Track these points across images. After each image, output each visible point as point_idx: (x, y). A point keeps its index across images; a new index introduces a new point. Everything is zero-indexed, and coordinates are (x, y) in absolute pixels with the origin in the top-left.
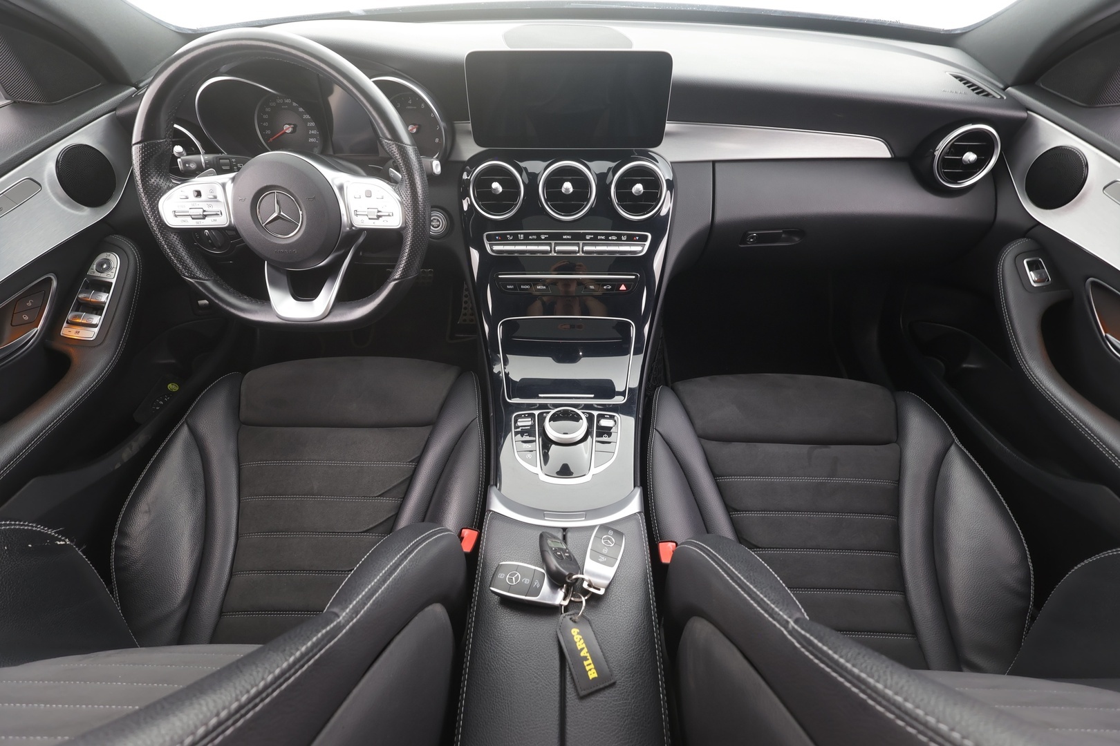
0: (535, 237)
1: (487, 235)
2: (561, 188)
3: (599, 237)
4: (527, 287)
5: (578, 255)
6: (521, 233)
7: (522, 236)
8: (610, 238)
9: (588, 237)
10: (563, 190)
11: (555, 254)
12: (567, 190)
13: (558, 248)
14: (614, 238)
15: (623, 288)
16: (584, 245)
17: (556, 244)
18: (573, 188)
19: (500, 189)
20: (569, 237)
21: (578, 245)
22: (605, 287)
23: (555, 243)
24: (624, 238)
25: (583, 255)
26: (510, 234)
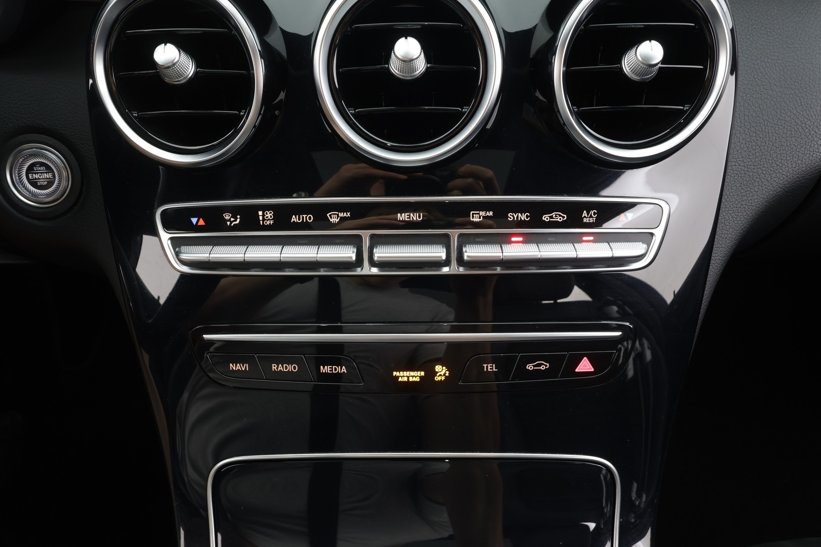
0: (308, 218)
1: (164, 213)
2: (387, 60)
3: (511, 216)
4: (290, 368)
5: (446, 270)
6: (265, 208)
7: (269, 215)
8: (546, 218)
9: (476, 217)
10: (394, 67)
11: (375, 271)
12: (408, 62)
13: (382, 253)
14: (559, 217)
15: (585, 366)
16: (465, 240)
17: (376, 241)
18: (428, 59)
19: (189, 68)
20: (415, 217)
21: (444, 240)
22: (530, 367)
23: (372, 237)
24: (588, 217)
25: (461, 270)
26: (235, 211)
